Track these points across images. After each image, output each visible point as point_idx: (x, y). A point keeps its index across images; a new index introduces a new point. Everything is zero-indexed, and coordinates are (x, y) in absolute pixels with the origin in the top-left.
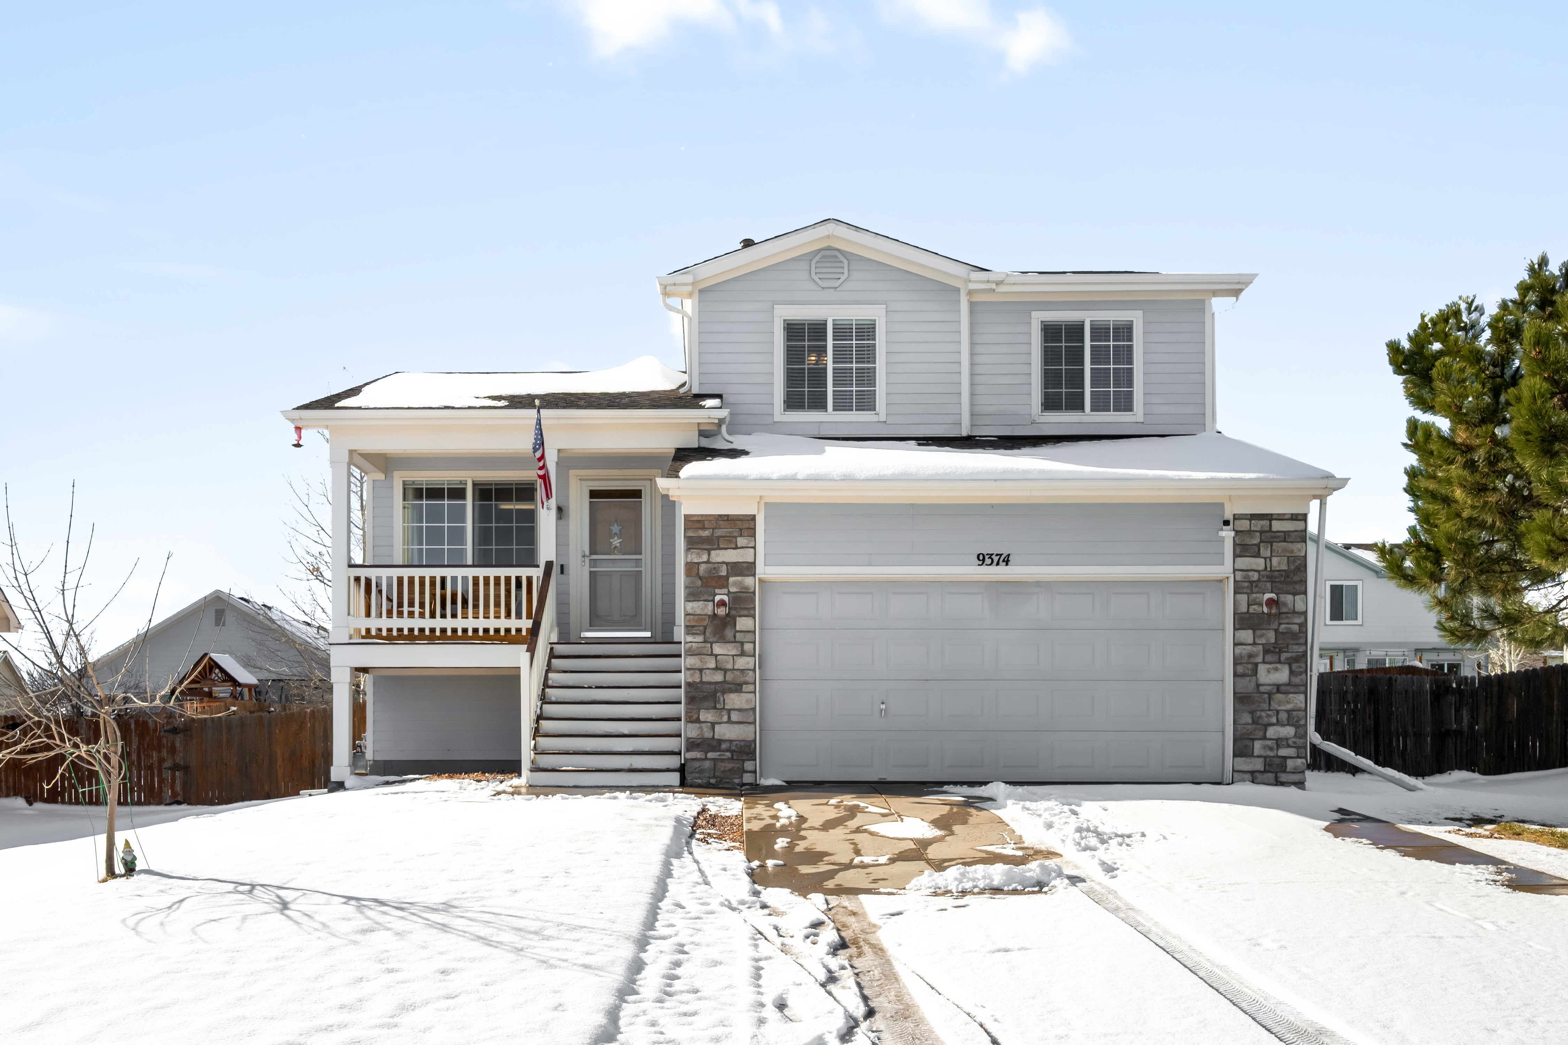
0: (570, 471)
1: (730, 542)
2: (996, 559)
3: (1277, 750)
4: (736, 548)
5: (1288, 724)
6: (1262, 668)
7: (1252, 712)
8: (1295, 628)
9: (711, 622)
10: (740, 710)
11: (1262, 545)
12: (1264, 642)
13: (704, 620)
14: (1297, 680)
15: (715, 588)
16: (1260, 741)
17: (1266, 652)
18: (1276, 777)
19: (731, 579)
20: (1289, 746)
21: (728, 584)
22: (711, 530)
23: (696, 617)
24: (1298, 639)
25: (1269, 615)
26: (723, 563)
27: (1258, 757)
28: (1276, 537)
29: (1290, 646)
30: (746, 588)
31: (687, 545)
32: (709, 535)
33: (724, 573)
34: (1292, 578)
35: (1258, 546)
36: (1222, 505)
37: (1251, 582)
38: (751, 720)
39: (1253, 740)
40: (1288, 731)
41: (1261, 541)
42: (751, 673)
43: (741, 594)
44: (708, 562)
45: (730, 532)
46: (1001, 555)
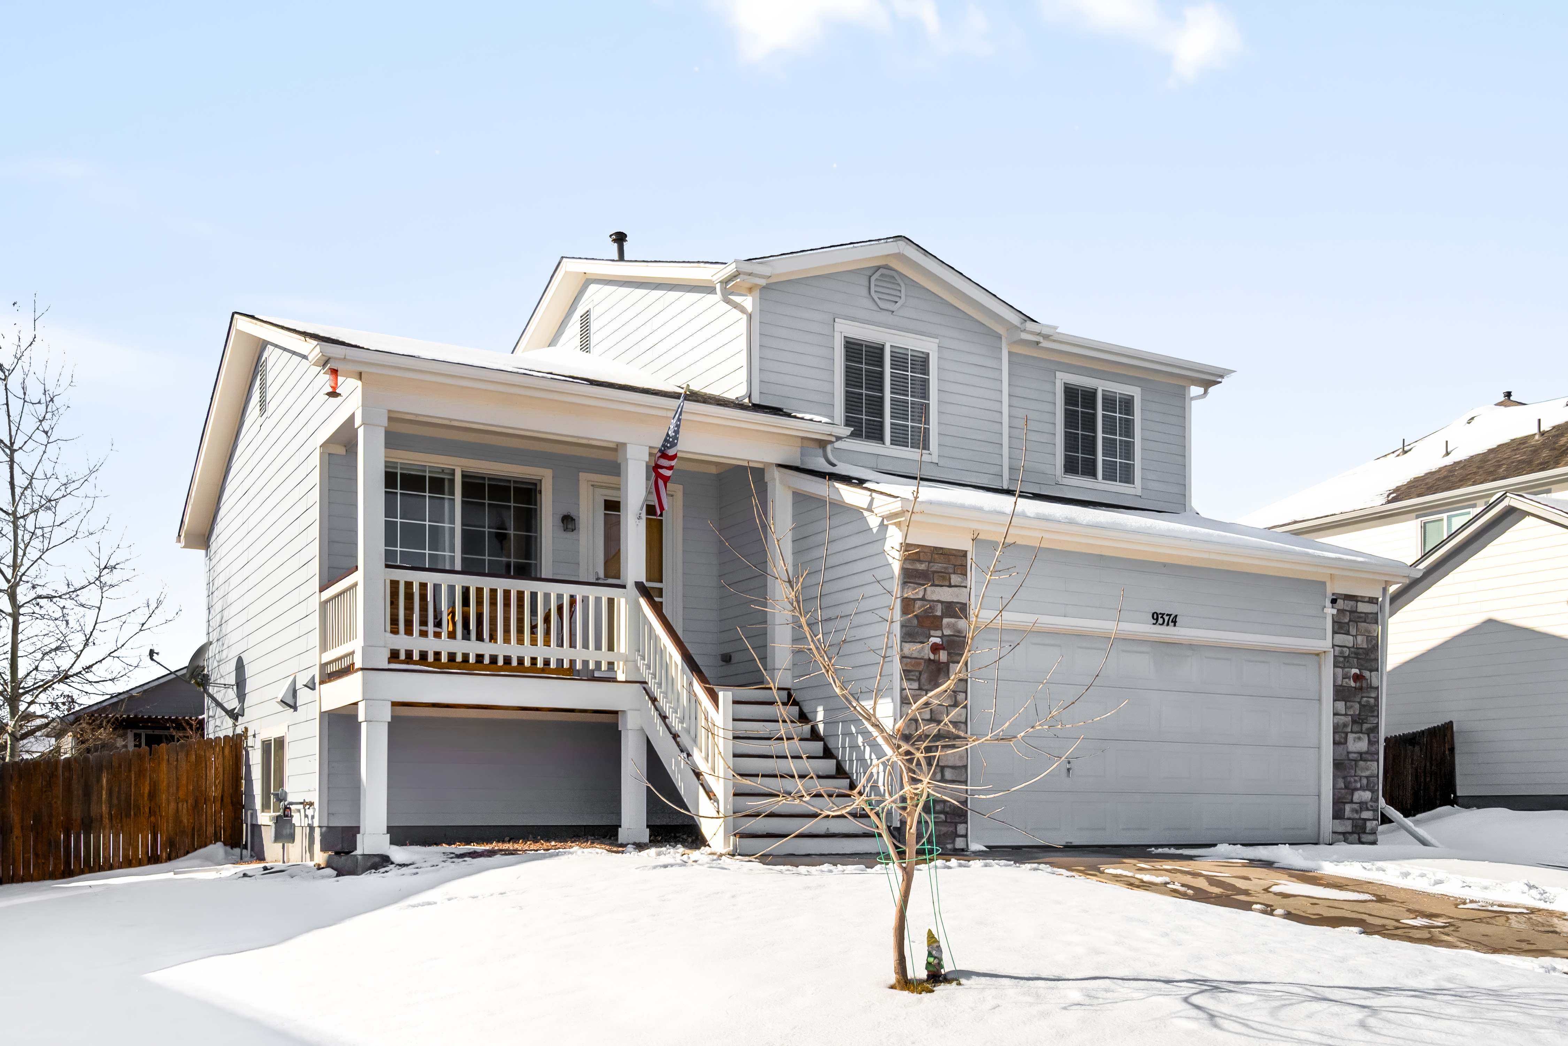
0: (580, 474)
1: (944, 578)
2: (1166, 618)
3: (1361, 813)
4: (950, 586)
5: (1368, 790)
6: (1351, 737)
7: (1344, 778)
8: (1372, 701)
9: (928, 667)
10: (954, 767)
11: (1351, 623)
12: (1352, 713)
13: (919, 664)
14: (1373, 749)
15: (930, 629)
16: (1349, 805)
17: (1354, 722)
18: (1359, 838)
19: (945, 621)
20: (1368, 809)
21: (942, 625)
22: (927, 563)
23: (913, 661)
24: (1373, 711)
25: (1355, 688)
26: (938, 601)
27: (1349, 819)
28: (1360, 617)
29: (1369, 718)
30: (959, 631)
31: (904, 578)
32: (925, 569)
33: (939, 613)
34: (1370, 656)
35: (1348, 624)
36: (1324, 583)
37: (1345, 657)
38: (963, 779)
39: (1345, 803)
40: (1367, 795)
41: (1350, 621)
42: (963, 726)
43: (955, 638)
44: (923, 599)
45: (945, 568)
46: (1170, 615)
